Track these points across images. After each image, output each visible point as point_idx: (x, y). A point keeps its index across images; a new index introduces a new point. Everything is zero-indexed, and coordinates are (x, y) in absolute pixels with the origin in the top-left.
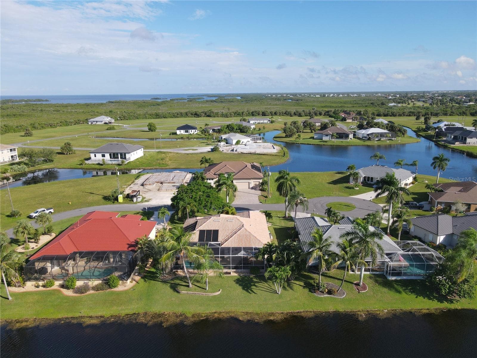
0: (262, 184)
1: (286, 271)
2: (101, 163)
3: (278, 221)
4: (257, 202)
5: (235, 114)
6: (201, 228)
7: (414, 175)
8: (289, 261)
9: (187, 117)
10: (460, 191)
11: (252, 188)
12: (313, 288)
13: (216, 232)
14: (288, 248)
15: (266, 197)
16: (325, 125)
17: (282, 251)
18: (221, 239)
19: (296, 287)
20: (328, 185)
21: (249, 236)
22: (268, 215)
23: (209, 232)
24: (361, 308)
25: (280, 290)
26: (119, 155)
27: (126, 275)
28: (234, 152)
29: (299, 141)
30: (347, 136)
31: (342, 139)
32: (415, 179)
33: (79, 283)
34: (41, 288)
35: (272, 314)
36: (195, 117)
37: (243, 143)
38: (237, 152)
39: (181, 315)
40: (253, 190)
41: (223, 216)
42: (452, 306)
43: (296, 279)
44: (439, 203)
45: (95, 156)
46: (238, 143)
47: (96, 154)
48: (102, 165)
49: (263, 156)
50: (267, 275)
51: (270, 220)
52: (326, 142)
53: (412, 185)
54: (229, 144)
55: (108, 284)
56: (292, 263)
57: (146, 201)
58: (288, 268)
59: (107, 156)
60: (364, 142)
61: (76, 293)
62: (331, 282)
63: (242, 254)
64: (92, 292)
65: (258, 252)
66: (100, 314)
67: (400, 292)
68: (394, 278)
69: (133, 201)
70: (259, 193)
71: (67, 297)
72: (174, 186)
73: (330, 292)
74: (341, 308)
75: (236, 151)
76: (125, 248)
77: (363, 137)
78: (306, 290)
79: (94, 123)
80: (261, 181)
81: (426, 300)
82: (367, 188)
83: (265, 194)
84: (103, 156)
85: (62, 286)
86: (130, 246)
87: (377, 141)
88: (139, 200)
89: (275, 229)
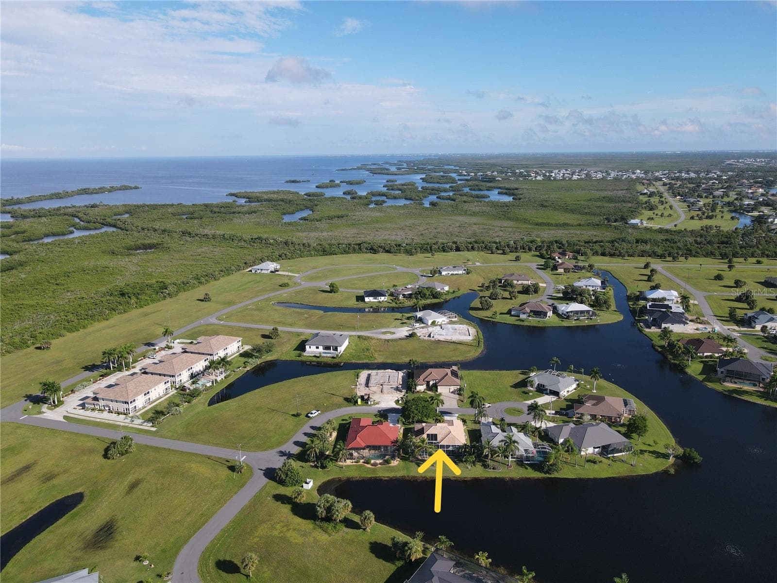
0: (460, 390)
1: (473, 458)
2: (318, 355)
3: (470, 424)
4: (456, 407)
5: (421, 250)
6: (428, 433)
7: (577, 383)
8: (474, 453)
9: (360, 253)
10: (594, 405)
11: (452, 392)
12: (485, 466)
13: (436, 435)
14: (474, 446)
15: (462, 401)
16: (527, 288)
17: (471, 448)
18: (439, 439)
19: (477, 466)
20: (510, 389)
21: (454, 438)
22: (464, 421)
23: (432, 435)
24: (507, 476)
25: (470, 467)
26: (332, 348)
27: (393, 458)
28: (431, 338)
29: (495, 318)
30: (545, 314)
31: (540, 318)
32: (578, 385)
33: (372, 461)
34: (354, 463)
35: (466, 478)
36: (371, 253)
37: (439, 323)
38: (434, 339)
39: (424, 477)
40: (453, 394)
41: (438, 424)
42: (550, 476)
43: (478, 462)
44: (577, 413)
45: (310, 347)
46: (433, 323)
47: (311, 346)
48: (318, 357)
49: (459, 346)
50: (464, 460)
51: (466, 424)
52: (523, 321)
53: (574, 391)
54: (425, 324)
55: (387, 462)
56: (476, 454)
57: (377, 403)
58: (473, 456)
59: (321, 348)
60: (562, 321)
61: (372, 466)
62: (495, 464)
63: (451, 448)
64: (380, 466)
65: (460, 447)
66: (388, 476)
67: (527, 469)
68: (527, 462)
69: (368, 403)
70: (457, 397)
71: (369, 468)
72: (392, 388)
73: (493, 469)
74: (498, 476)
75: (433, 337)
76: (389, 444)
77: (562, 314)
78: (483, 467)
79: (259, 271)
80: (458, 387)
81: (539, 473)
82: (538, 393)
83: (462, 398)
84: (317, 348)
85: (364, 463)
86: (392, 443)
87: (575, 320)
88: (372, 403)
89: (468, 430)
